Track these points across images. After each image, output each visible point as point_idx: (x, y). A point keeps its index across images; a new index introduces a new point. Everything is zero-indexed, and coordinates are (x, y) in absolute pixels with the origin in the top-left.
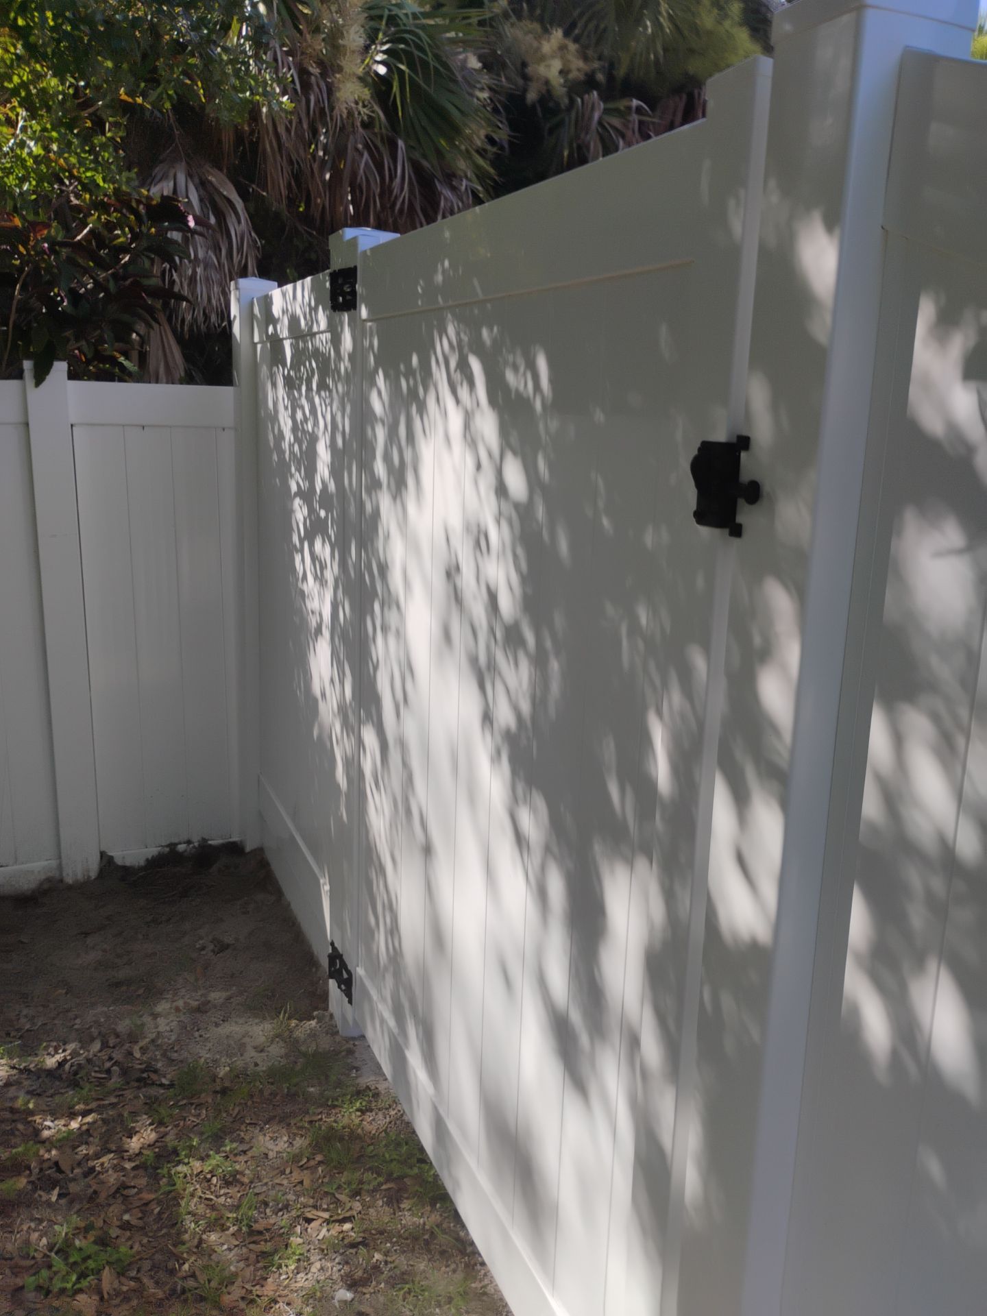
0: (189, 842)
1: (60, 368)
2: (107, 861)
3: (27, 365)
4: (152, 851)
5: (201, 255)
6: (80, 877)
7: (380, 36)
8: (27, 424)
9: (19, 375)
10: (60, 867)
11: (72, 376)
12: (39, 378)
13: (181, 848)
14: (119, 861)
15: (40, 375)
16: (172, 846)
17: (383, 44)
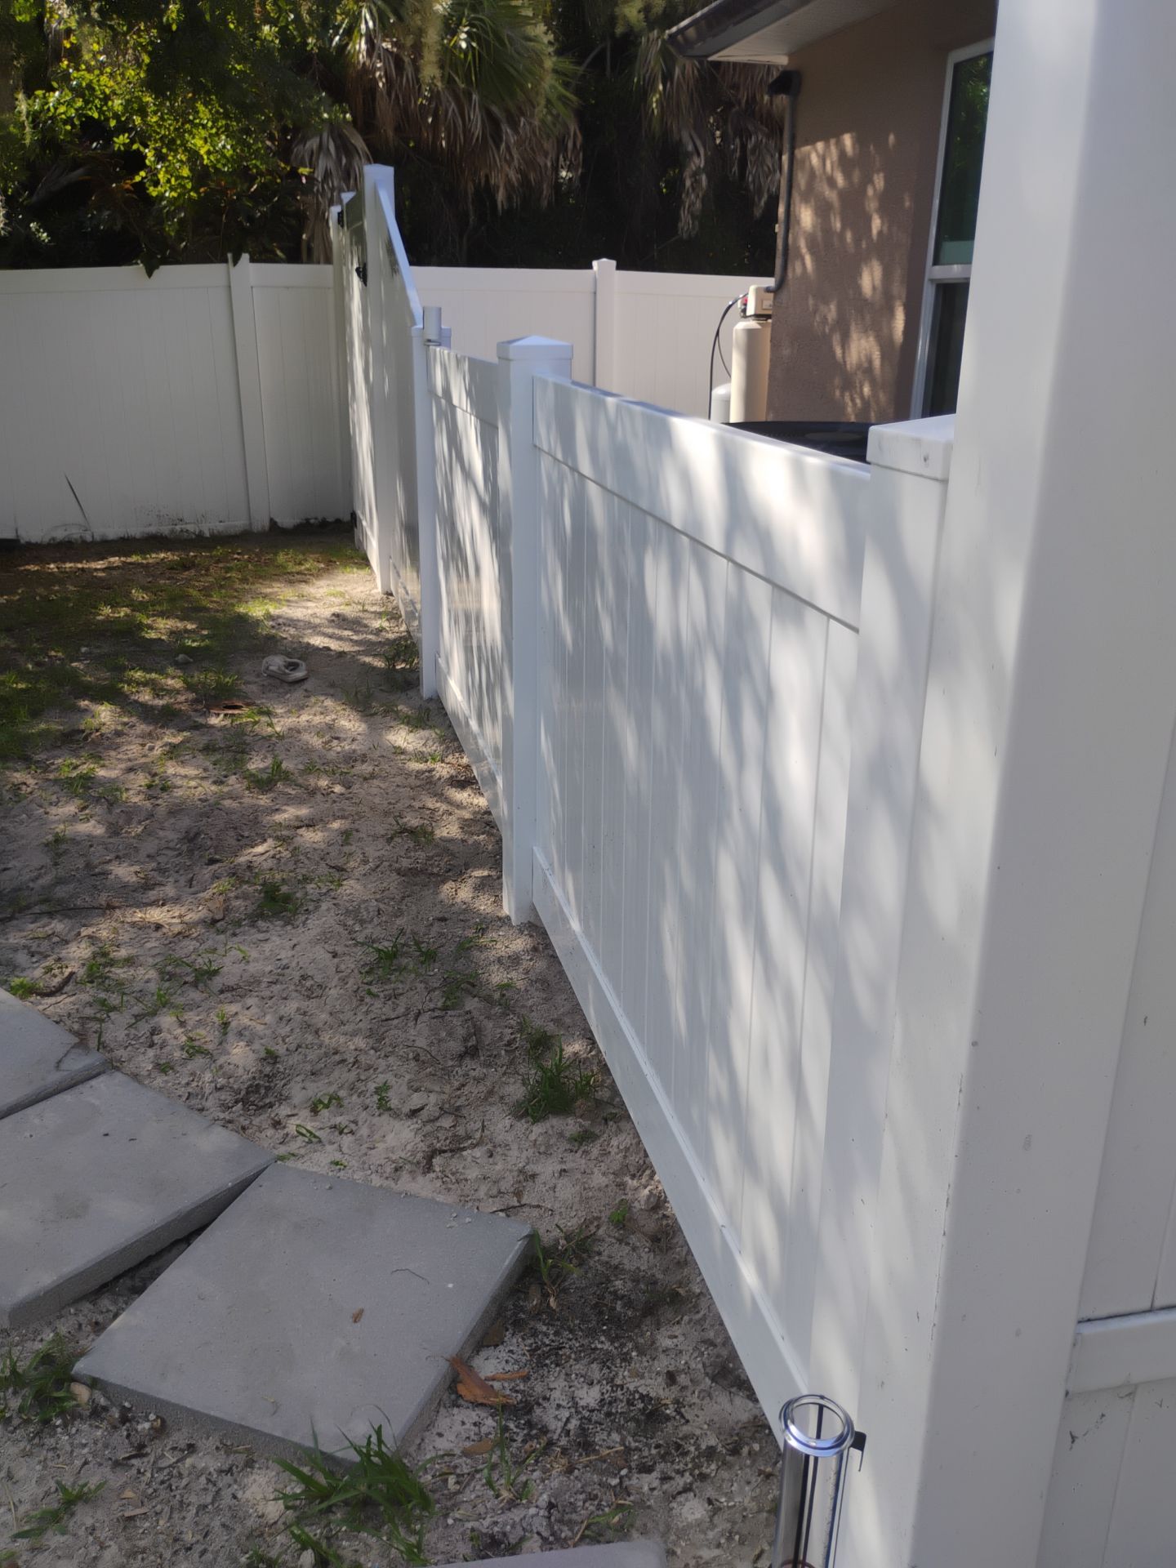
0: (316, 519)
1: (245, 257)
2: (273, 523)
3: (229, 255)
4: (298, 521)
5: (336, 184)
6: (260, 529)
7: (464, 20)
8: (230, 287)
9: (226, 261)
10: (251, 524)
11: (252, 260)
12: (235, 262)
13: (312, 521)
14: (280, 525)
15: (236, 261)
16: (307, 520)
17: (465, 26)
